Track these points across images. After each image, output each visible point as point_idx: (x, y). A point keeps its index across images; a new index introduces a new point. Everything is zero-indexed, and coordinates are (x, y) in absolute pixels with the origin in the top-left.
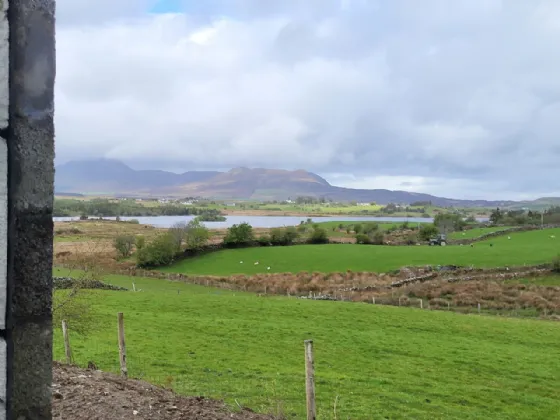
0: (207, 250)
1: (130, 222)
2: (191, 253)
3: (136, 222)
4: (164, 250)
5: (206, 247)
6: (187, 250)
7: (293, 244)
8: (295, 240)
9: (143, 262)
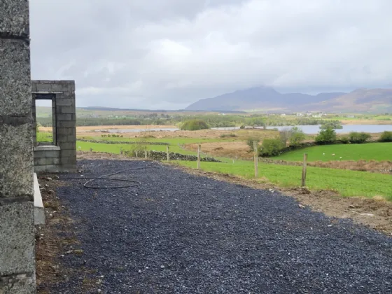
0: (304, 146)
1: (272, 130)
2: (293, 148)
3: (276, 130)
4: (275, 146)
5: (303, 144)
6: (290, 146)
7: (367, 142)
8: (368, 140)
9: (261, 154)
